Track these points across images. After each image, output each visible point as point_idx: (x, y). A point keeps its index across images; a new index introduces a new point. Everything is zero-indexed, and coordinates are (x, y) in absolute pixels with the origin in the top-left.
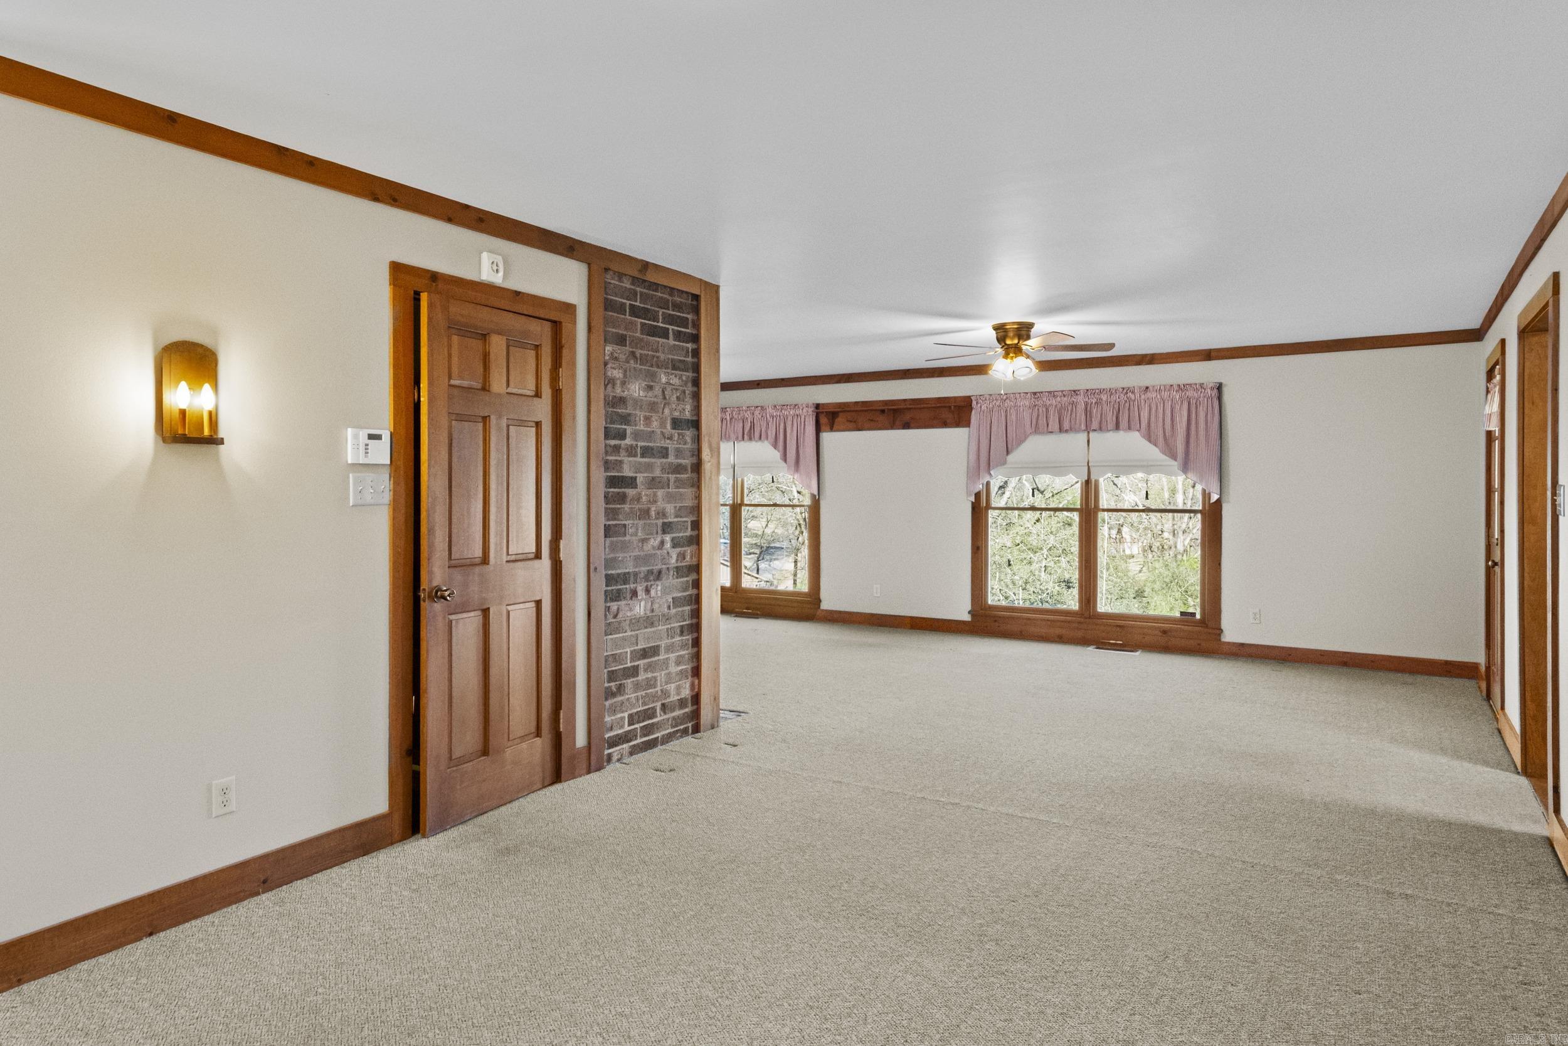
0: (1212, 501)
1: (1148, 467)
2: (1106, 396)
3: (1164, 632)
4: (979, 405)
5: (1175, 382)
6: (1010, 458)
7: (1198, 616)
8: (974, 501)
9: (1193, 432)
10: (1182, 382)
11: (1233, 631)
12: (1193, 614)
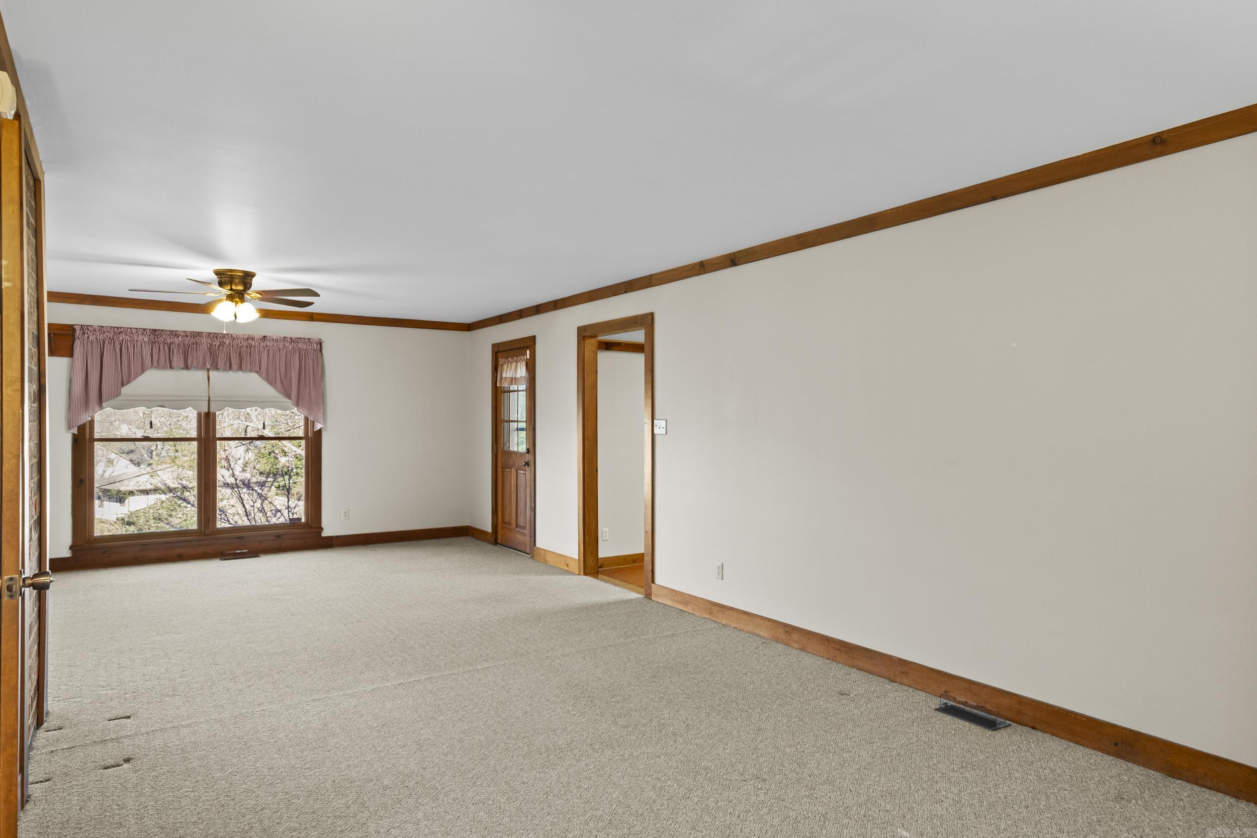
0: (315, 430)
1: (263, 404)
2: (228, 340)
3: (278, 536)
4: (86, 335)
5: (289, 335)
6: (125, 390)
7: (303, 520)
8: (76, 433)
9: (303, 376)
10: (294, 336)
11: (330, 527)
12: (300, 519)
